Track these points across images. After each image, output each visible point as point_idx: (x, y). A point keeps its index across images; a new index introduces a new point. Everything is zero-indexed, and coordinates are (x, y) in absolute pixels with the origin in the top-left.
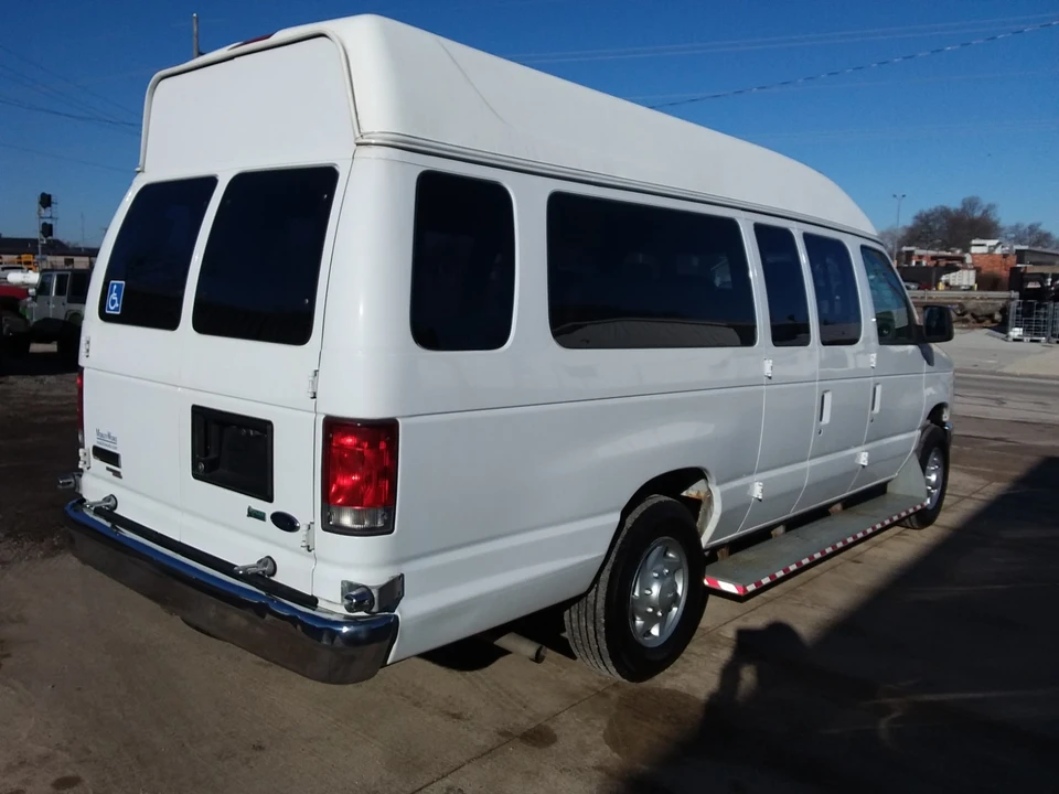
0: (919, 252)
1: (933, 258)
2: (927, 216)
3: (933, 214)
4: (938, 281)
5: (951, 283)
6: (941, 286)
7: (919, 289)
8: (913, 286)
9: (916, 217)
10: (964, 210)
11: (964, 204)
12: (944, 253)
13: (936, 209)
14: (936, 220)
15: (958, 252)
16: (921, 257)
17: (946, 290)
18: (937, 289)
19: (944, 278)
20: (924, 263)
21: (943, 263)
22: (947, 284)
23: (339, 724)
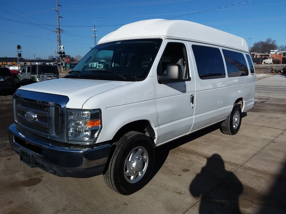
0: (256, 54)
1: (261, 55)
2: (257, 44)
3: (259, 43)
4: (262, 62)
5: (266, 63)
6: (263, 63)
7: (257, 64)
8: (255, 64)
9: (254, 44)
10: (267, 42)
11: (267, 40)
12: (263, 54)
13: (259, 42)
14: (259, 45)
15: (267, 53)
16: (257, 55)
17: (264, 64)
18: (261, 64)
19: (264, 61)
20: (258, 57)
21: (263, 57)
22: (264, 63)
23: (146, 196)
